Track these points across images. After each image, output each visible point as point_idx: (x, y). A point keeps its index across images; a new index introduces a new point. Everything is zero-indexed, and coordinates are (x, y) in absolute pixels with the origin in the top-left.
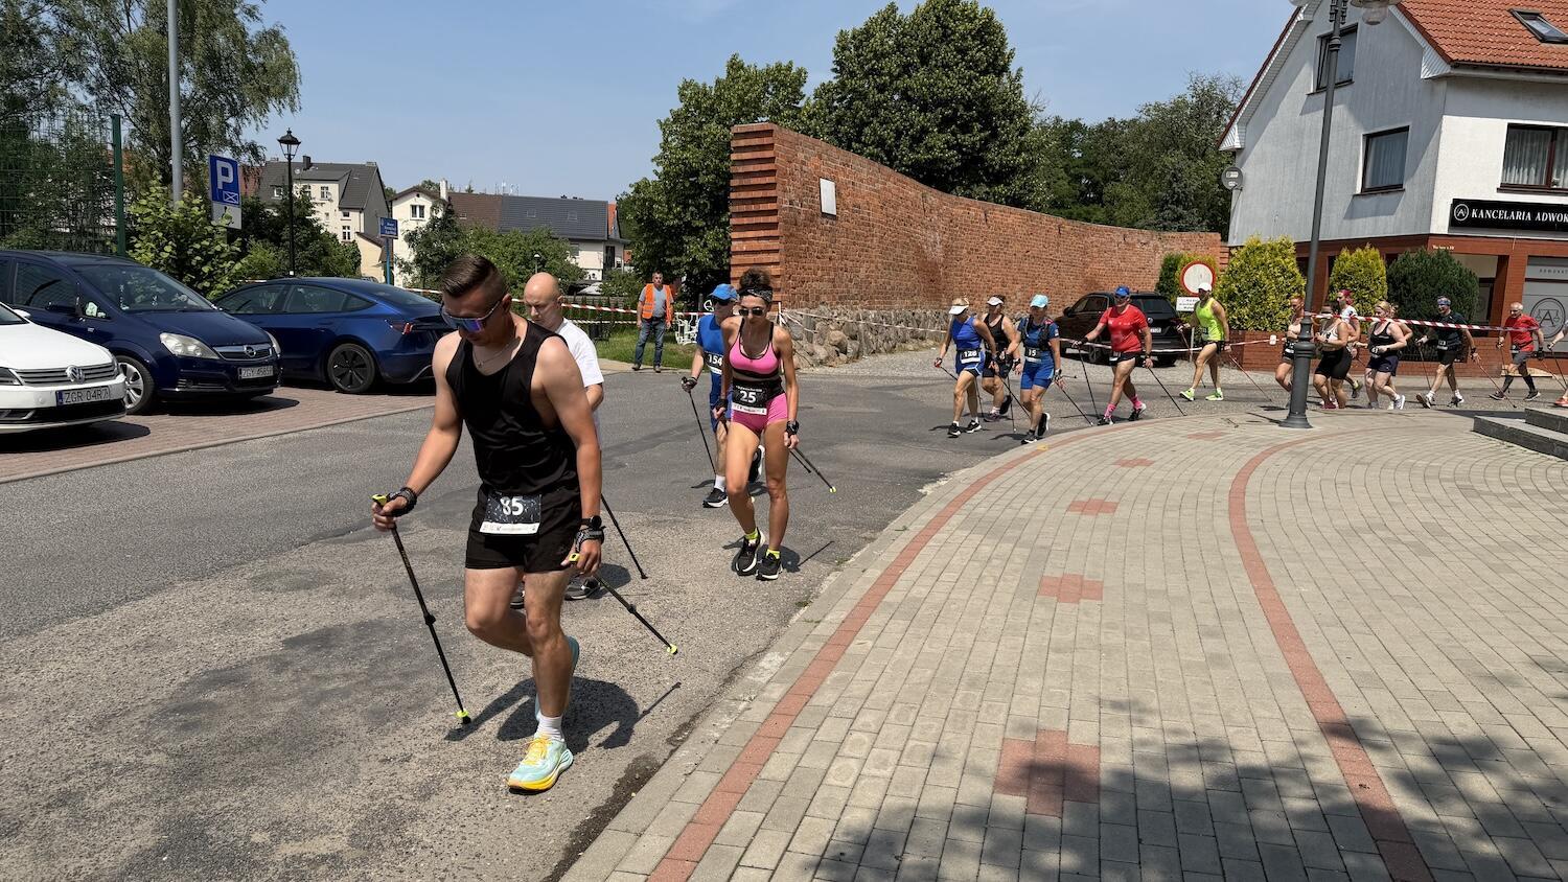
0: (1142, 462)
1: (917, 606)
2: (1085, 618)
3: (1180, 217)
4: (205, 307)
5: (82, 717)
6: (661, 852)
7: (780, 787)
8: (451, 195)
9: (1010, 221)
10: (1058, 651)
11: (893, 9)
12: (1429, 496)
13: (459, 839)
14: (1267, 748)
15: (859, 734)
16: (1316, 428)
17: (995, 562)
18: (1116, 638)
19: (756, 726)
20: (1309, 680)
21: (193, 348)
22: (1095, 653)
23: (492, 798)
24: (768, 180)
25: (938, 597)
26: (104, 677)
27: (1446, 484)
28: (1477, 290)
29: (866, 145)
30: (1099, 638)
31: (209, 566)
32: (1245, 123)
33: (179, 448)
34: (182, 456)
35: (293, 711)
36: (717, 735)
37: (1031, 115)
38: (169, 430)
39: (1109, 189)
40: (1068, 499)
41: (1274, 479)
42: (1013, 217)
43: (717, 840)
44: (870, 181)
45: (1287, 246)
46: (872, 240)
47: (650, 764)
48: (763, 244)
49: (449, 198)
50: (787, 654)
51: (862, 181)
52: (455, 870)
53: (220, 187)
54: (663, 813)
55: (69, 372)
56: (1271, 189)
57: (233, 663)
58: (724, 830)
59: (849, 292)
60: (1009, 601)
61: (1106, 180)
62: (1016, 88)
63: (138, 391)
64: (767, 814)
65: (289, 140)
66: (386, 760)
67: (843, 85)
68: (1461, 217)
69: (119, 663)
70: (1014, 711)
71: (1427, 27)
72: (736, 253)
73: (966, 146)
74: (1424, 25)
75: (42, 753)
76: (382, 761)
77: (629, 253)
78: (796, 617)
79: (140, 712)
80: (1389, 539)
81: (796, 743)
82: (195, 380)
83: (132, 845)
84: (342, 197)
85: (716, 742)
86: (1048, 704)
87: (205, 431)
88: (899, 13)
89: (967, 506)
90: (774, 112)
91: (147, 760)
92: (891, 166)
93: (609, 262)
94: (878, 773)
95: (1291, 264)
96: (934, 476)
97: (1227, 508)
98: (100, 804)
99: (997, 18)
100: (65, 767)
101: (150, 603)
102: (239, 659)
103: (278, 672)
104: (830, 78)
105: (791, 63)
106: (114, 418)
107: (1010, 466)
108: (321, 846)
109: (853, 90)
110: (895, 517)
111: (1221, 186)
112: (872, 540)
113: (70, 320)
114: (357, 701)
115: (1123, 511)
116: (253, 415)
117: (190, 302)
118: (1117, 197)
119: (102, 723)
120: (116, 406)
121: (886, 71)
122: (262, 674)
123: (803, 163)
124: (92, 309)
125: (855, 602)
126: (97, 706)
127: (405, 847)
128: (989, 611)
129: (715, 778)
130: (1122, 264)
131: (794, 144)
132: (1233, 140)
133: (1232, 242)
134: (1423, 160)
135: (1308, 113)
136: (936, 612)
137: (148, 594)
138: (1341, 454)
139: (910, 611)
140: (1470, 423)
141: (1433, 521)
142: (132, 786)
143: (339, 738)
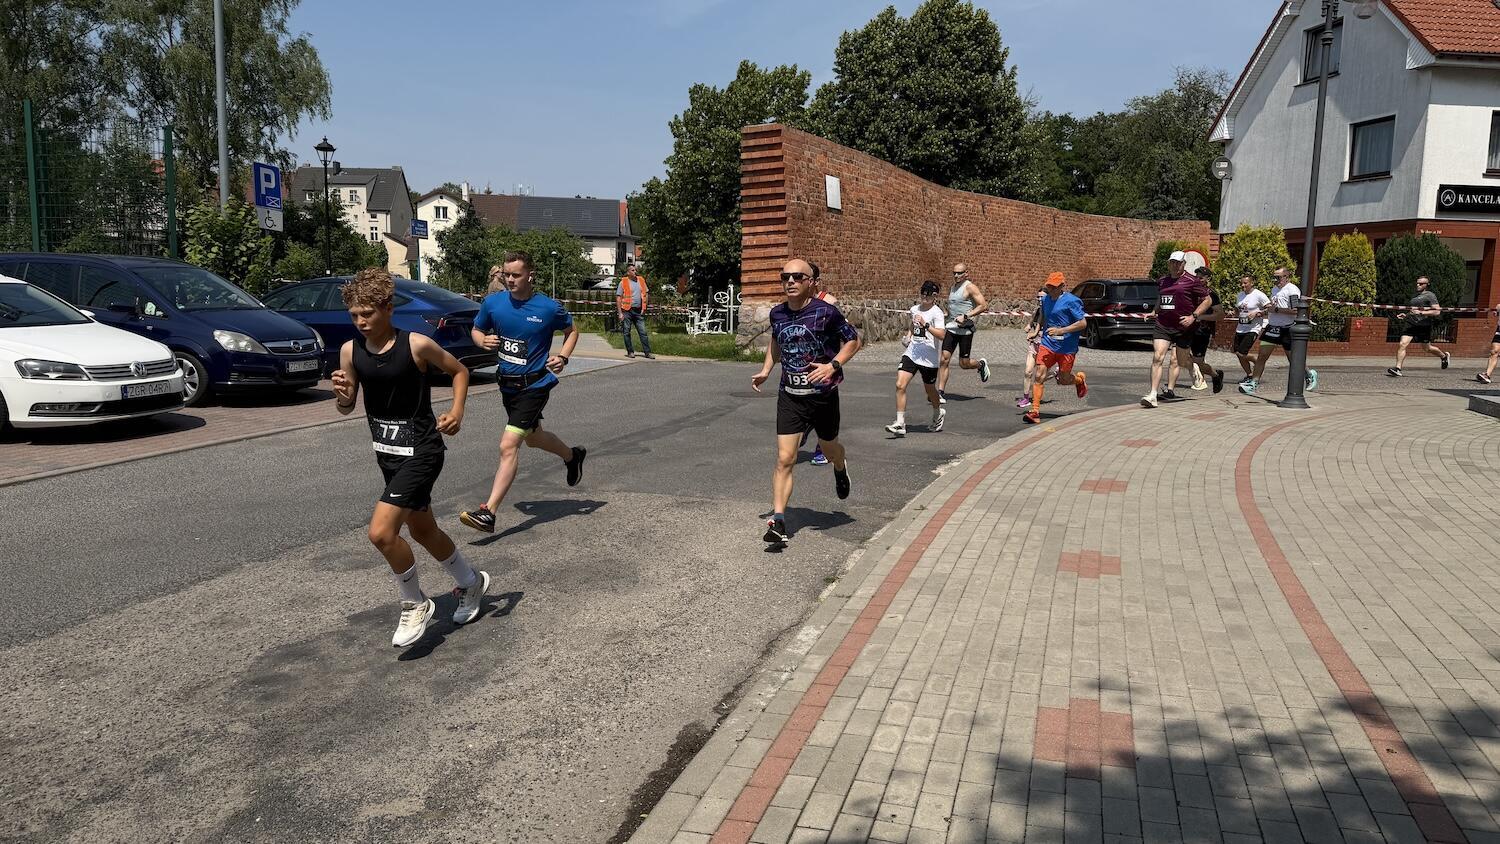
0: (1147, 443)
1: (943, 581)
2: (1106, 592)
3: (1170, 206)
4: (254, 305)
5: (169, 688)
6: (721, 813)
7: (829, 753)
8: (472, 197)
9: (1007, 212)
10: (1083, 623)
11: (891, 11)
12: (1430, 472)
13: (528, 801)
14: (1294, 715)
15: (901, 703)
16: (1314, 408)
17: (1014, 539)
18: (1138, 611)
19: (800, 696)
20: (1328, 650)
21: (244, 344)
22: (1119, 626)
23: (555, 763)
24: (776, 177)
25: (963, 572)
26: (186, 651)
27: (1447, 462)
28: (1464, 272)
29: (870, 141)
30: (1122, 610)
31: (272, 548)
32: (1234, 115)
33: (234, 438)
34: (238, 444)
35: (362, 683)
36: (763, 704)
37: (1024, 111)
38: (223, 421)
39: (1099, 181)
40: (1079, 479)
41: (1278, 457)
42: (1008, 208)
43: (773, 803)
44: (872, 177)
45: (1276, 233)
46: (875, 233)
47: (699, 731)
48: (772, 238)
49: (471, 200)
50: (822, 627)
51: (865, 176)
52: (526, 831)
53: (263, 192)
54: (720, 777)
55: (132, 367)
56: (1260, 178)
57: (303, 638)
58: (780, 793)
59: (853, 283)
60: (1031, 576)
61: (1097, 172)
62: (1011, 86)
63: (193, 385)
64: (818, 778)
65: (325, 147)
66: (452, 729)
67: (844, 86)
68: (1448, 202)
69: (197, 639)
70: (1046, 680)
71: (1412, 19)
72: (747, 247)
73: (962, 141)
74: (1408, 17)
75: (136, 722)
76: (450, 729)
77: (640, 249)
78: (825, 594)
79: (222, 684)
80: (1395, 515)
81: (839, 711)
82: (245, 373)
83: (227, 807)
84: (370, 200)
85: (763, 710)
86: (1079, 674)
87: (257, 422)
88: (897, 16)
89: (982, 486)
90: (779, 113)
91: (231, 729)
92: (891, 162)
93: (621, 258)
94: (921, 741)
95: (1282, 250)
96: (945, 458)
97: (1234, 486)
98: (193, 770)
99: (991, 19)
100: (158, 735)
101: (221, 584)
102: (307, 634)
103: (346, 646)
104: (832, 78)
105: (795, 66)
106: (175, 411)
107: (1019, 448)
108: (401, 808)
109: (855, 91)
110: (913, 496)
111: (1210, 175)
112: (891, 519)
113: (131, 319)
114: (421, 673)
115: (1133, 490)
116: (300, 407)
117: (240, 301)
118: (1108, 188)
119: (188, 694)
120: (174, 399)
121: (885, 72)
122: (330, 647)
123: (810, 161)
124: (150, 308)
125: (883, 578)
126: (182, 679)
127: (478, 810)
128: (1013, 587)
129: (766, 744)
130: (1115, 253)
131: (801, 143)
132: (1223, 132)
133: (1222, 230)
134: (1410, 148)
135: (1298, 103)
136: (961, 587)
137: (219, 575)
138: (1340, 433)
139: (937, 586)
140: (1466, 402)
141: (1437, 496)
142: (221, 753)
143: (407, 708)
